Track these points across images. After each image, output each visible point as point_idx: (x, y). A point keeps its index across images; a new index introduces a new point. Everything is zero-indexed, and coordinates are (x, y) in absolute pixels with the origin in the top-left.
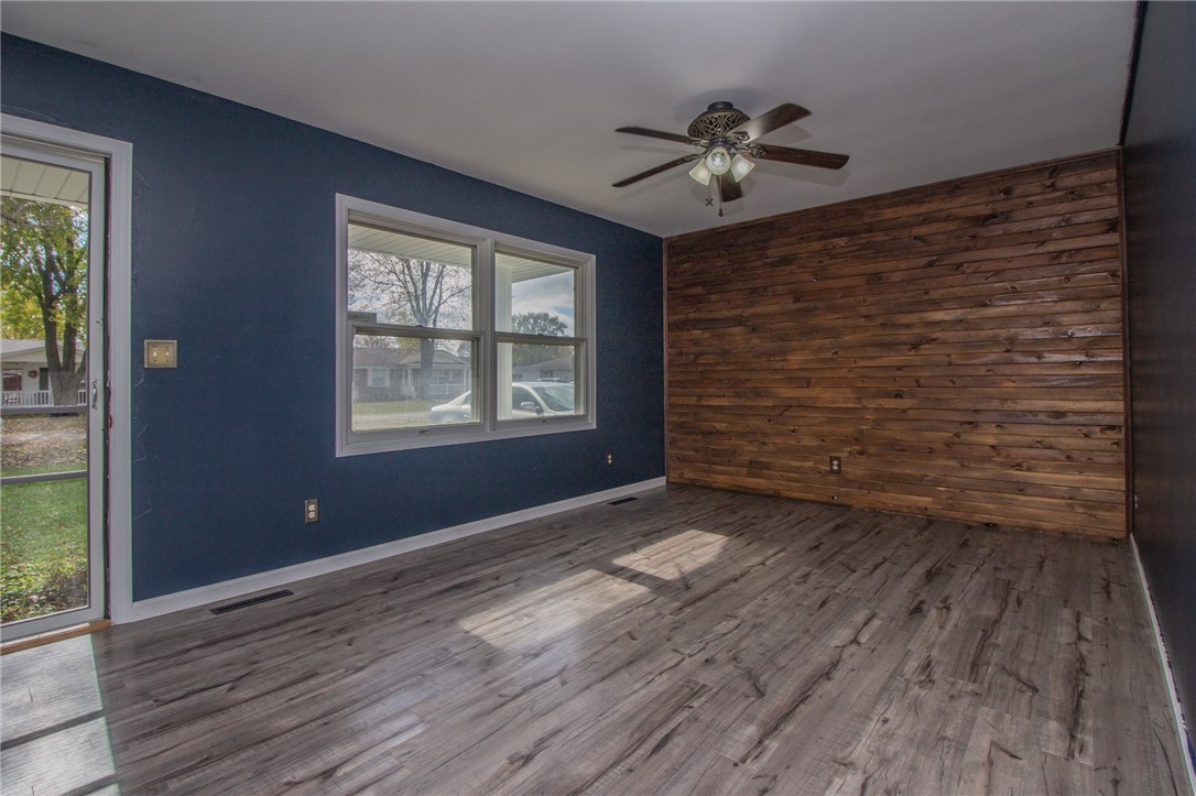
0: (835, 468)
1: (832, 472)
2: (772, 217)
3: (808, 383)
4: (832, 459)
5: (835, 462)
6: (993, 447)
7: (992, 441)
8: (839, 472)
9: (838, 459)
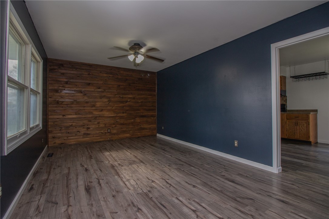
0: (109, 131)
1: (108, 132)
2: (92, 64)
3: (102, 110)
4: (108, 129)
5: (109, 130)
6: (139, 122)
7: (139, 121)
8: (110, 132)
9: (110, 129)
